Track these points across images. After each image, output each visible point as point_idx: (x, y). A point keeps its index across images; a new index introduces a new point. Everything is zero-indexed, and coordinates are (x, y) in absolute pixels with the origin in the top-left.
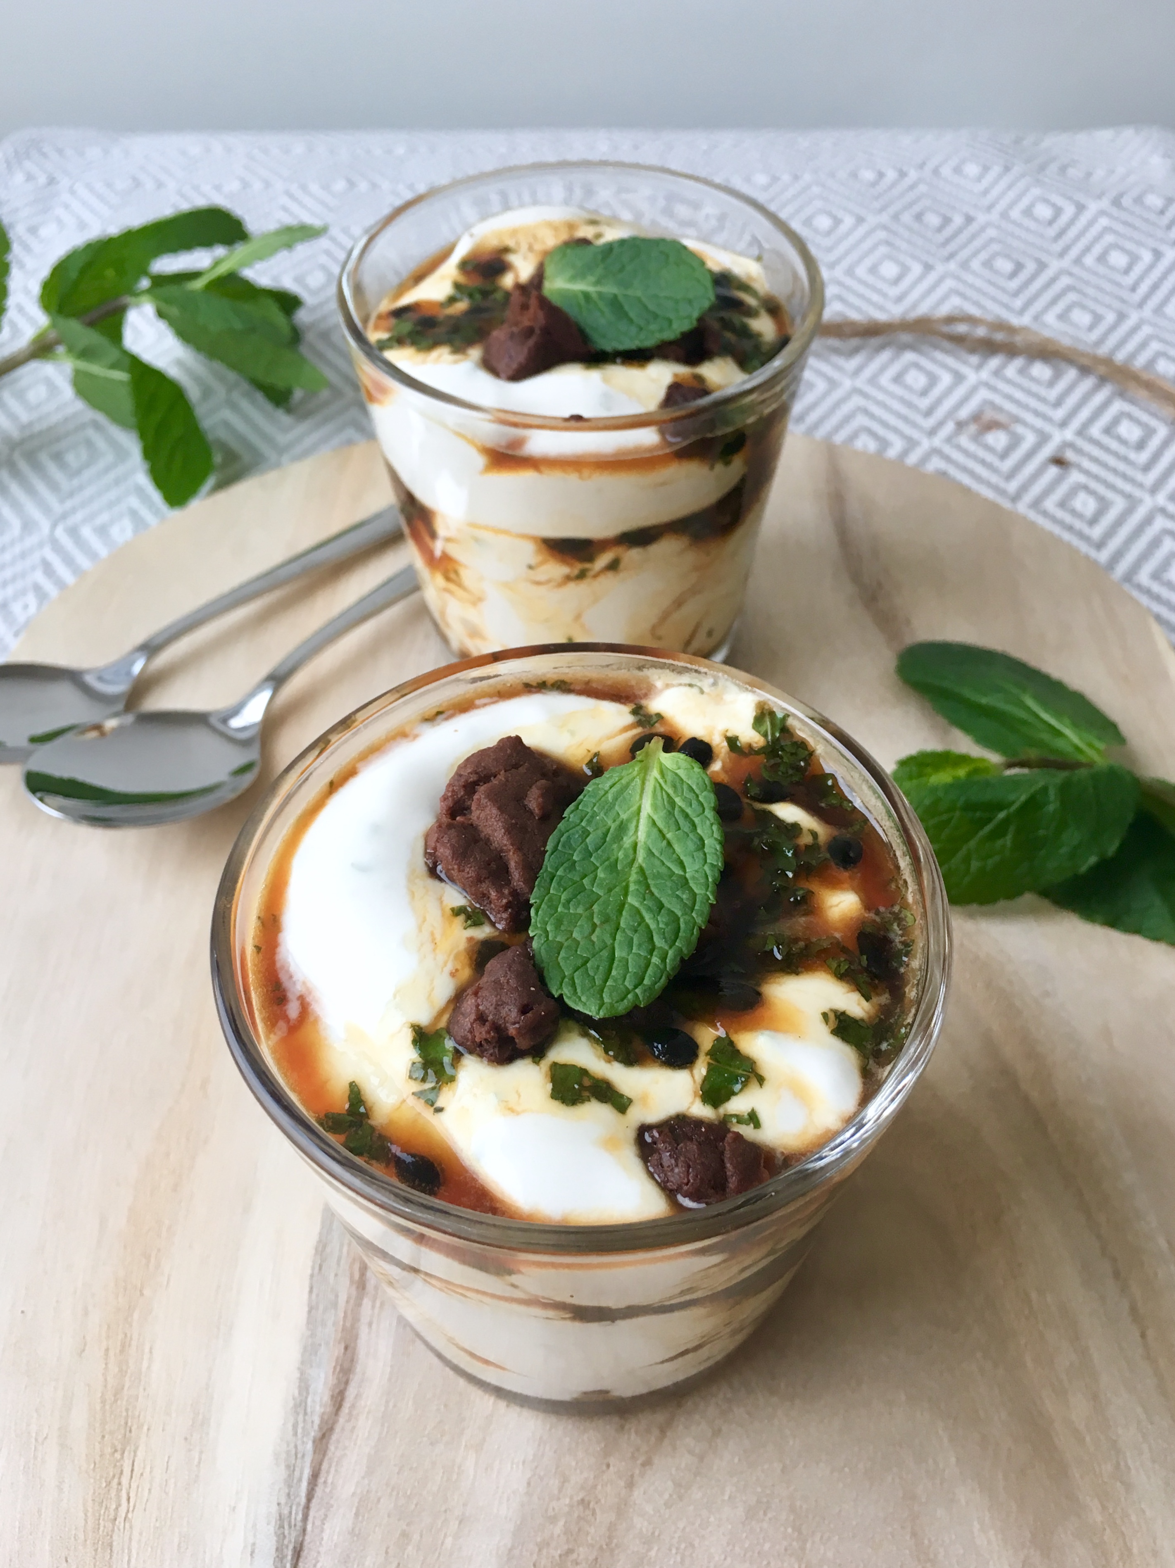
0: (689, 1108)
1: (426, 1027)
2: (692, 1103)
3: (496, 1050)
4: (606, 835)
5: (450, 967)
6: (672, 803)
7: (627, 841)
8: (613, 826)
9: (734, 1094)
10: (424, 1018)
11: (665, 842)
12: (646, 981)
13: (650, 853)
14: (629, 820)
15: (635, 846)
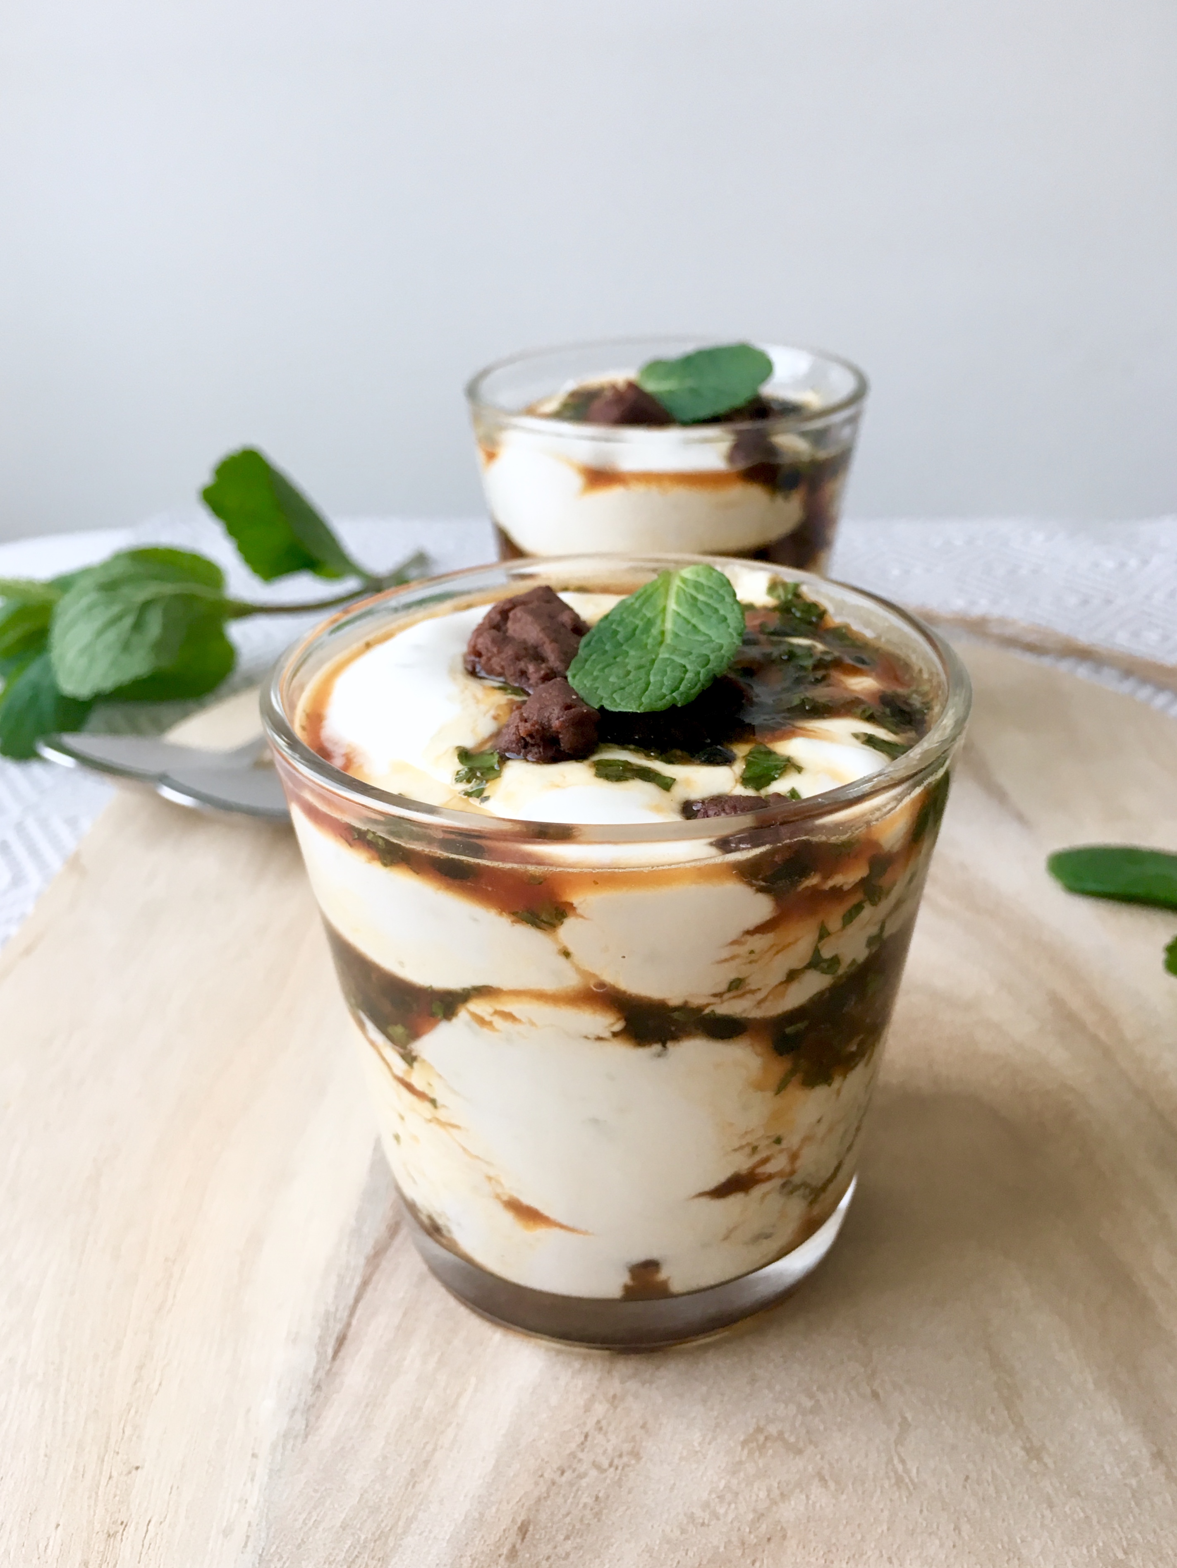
0: (732, 790)
1: (472, 749)
2: (735, 787)
3: (541, 750)
4: (635, 630)
5: (492, 712)
6: (695, 599)
7: (655, 631)
8: (641, 624)
9: (775, 779)
10: (469, 743)
11: (690, 627)
12: (682, 688)
13: (676, 635)
14: (656, 617)
15: (663, 633)
